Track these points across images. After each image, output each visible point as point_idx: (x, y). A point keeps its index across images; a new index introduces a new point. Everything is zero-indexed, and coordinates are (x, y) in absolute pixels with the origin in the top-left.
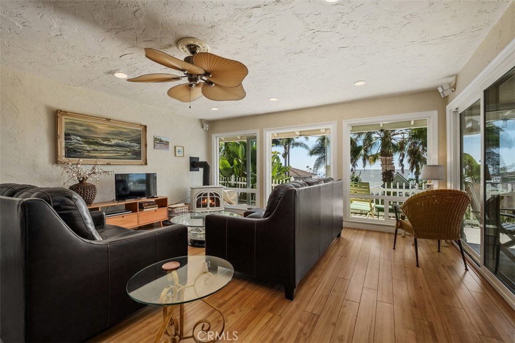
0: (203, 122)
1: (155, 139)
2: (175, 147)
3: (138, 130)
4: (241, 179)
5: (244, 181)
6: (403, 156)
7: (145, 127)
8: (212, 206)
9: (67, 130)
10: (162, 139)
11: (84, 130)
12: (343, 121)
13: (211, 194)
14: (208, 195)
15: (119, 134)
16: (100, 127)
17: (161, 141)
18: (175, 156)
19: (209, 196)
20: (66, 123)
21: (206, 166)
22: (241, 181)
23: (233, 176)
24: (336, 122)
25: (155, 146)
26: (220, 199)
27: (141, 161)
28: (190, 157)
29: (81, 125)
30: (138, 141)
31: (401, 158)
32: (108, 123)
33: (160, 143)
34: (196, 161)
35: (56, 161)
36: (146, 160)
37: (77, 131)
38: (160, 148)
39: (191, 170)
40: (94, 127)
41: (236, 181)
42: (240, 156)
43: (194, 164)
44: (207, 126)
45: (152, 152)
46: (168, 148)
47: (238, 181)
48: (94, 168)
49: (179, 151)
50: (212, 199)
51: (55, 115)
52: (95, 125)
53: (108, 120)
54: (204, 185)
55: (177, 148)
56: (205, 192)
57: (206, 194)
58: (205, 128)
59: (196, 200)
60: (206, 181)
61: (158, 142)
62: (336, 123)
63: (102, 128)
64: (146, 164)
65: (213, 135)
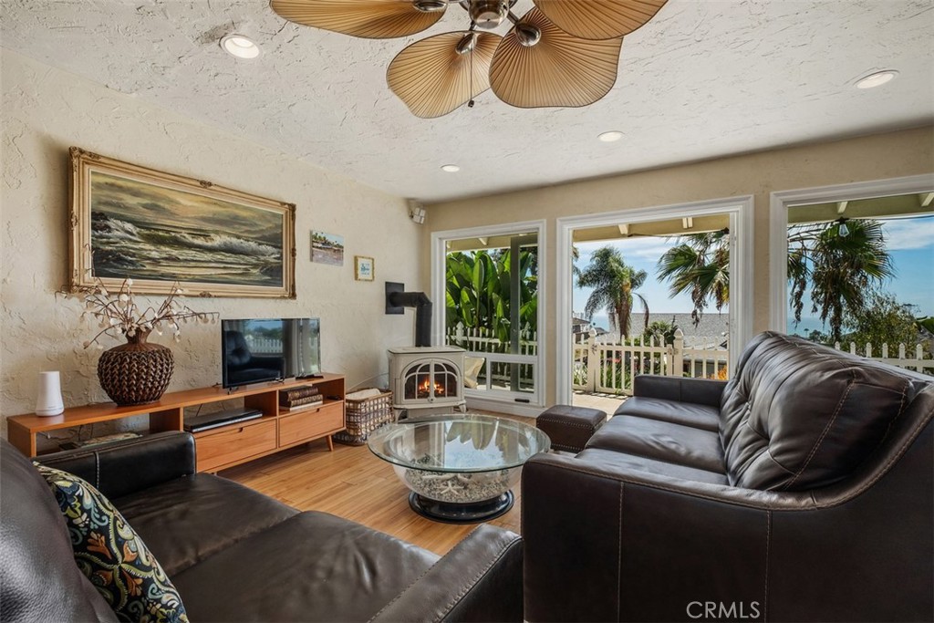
0: (412, 205)
1: (314, 238)
2: (356, 259)
3: (274, 215)
4: (478, 331)
5: (484, 335)
7: (293, 208)
8: (437, 395)
9: (100, 203)
10: (329, 239)
11: (145, 206)
12: (772, 194)
13: (438, 367)
14: (432, 368)
15: (232, 221)
16: (184, 201)
17: (326, 243)
18: (356, 278)
19: (432, 373)
20: (97, 186)
21: (421, 303)
22: (478, 336)
23: (460, 325)
24: (752, 196)
25: (312, 255)
26: (458, 378)
27: (281, 290)
28: (386, 283)
29: (136, 194)
30: (275, 241)
32: (204, 193)
33: (323, 246)
34: (399, 291)
35: (67, 284)
36: (293, 287)
37: (126, 208)
38: (323, 260)
39: (387, 313)
40: (171, 201)
41: (465, 334)
42: (476, 283)
43: (396, 299)
44: (423, 213)
45: (307, 270)
46: (340, 259)
47: (472, 335)
48: (167, 305)
49: (364, 269)
50: (439, 379)
51: (66, 163)
52: (172, 196)
53: (205, 184)
54: (418, 344)
55: (360, 262)
56: (424, 363)
57: (426, 368)
58: (416, 219)
59: (404, 380)
60: (423, 337)
61: (320, 245)
62: (751, 200)
63: (190, 206)
64: (293, 296)
65: (433, 235)
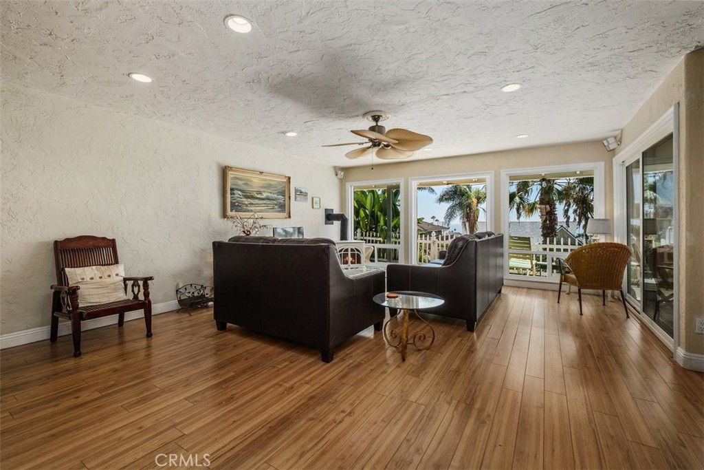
0: (337, 170)
1: (296, 191)
2: (313, 198)
3: (283, 182)
4: (369, 233)
5: (373, 236)
6: (569, 206)
7: (289, 178)
8: (352, 263)
9: (234, 185)
10: (303, 190)
11: (244, 184)
12: (502, 171)
13: (352, 250)
14: (349, 250)
15: (269, 186)
16: (255, 180)
17: (301, 192)
18: (313, 207)
19: (350, 252)
20: (232, 179)
21: (342, 218)
22: (369, 236)
23: (359, 230)
24: (493, 171)
25: (296, 198)
26: (361, 255)
27: (285, 214)
28: (326, 209)
29: (241, 179)
30: (283, 193)
31: (566, 208)
32: (261, 177)
33: (301, 194)
34: (331, 213)
35: (224, 215)
36: (290, 213)
37: (239, 185)
38: (300, 200)
39: (326, 224)
40: (251, 181)
41: (362, 235)
42: (368, 205)
43: (330, 217)
44: (342, 173)
45: (296, 206)
46: (307, 199)
47: (366, 236)
48: (254, 223)
49: (316, 203)
50: (353, 256)
51: (224, 171)
52: (252, 179)
53: (261, 173)
54: (341, 239)
55: (315, 199)
56: (345, 248)
57: (347, 250)
58: (339, 176)
60: (344, 236)
61: (298, 193)
62: (493, 174)
63: (256, 182)
64: (290, 217)
65: (347, 184)
